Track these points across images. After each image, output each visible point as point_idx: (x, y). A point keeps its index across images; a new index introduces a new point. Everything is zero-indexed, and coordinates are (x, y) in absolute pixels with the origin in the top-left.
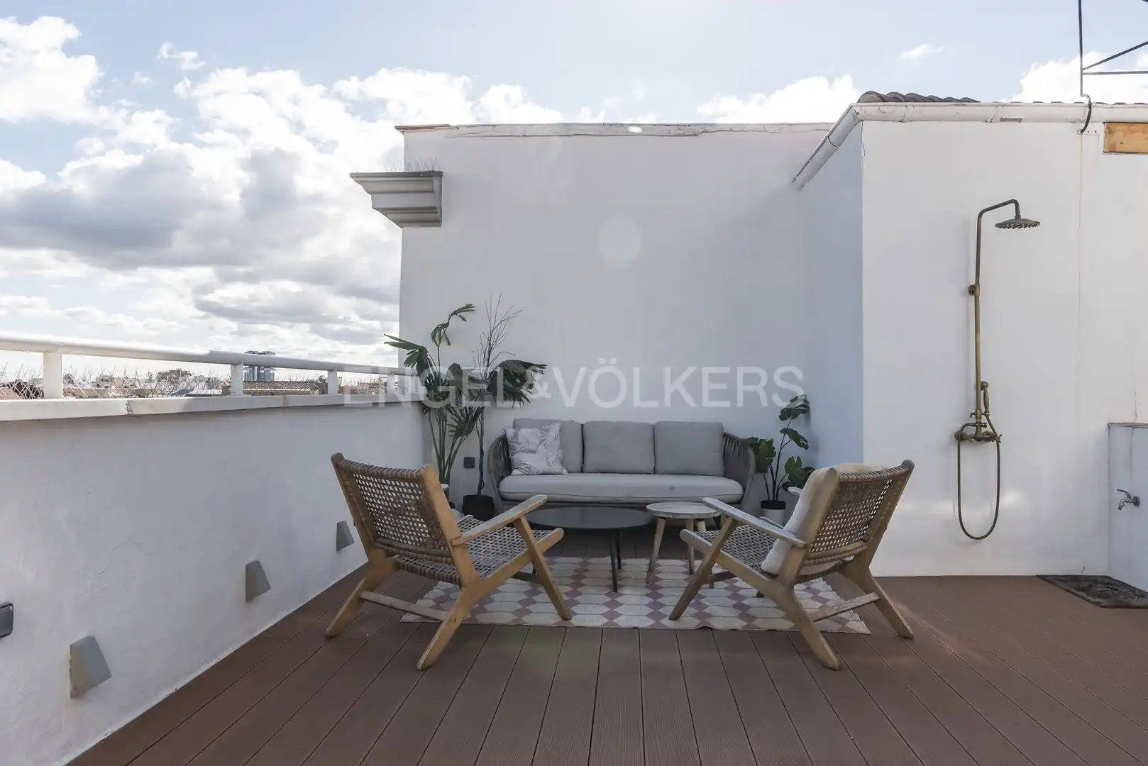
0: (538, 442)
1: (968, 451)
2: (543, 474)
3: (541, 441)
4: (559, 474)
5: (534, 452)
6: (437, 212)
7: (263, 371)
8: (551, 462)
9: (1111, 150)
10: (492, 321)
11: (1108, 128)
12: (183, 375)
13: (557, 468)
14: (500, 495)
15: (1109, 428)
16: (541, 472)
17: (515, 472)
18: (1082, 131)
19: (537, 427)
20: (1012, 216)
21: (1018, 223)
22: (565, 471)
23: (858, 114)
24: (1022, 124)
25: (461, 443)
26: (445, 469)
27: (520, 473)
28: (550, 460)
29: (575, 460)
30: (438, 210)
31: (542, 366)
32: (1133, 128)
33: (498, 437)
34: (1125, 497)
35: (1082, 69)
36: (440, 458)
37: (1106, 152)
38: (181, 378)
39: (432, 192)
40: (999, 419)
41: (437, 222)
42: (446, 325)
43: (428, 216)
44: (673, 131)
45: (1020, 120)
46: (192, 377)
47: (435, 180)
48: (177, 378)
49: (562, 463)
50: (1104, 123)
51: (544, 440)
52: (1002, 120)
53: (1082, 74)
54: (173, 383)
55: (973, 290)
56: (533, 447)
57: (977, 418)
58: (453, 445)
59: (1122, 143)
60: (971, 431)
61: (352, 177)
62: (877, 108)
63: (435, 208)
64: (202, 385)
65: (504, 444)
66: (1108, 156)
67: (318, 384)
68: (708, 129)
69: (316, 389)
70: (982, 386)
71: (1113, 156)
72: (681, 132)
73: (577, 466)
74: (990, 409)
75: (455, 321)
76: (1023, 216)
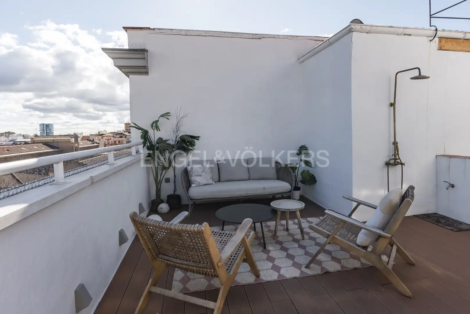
0: (202, 171)
1: (392, 170)
2: (205, 185)
3: (203, 171)
4: (211, 184)
5: (200, 176)
6: (146, 69)
7: (48, 131)
8: (208, 180)
9: (440, 49)
10: (178, 118)
11: (440, 40)
12: (11, 134)
13: (211, 181)
14: (190, 198)
15: (436, 157)
16: (204, 184)
17: (193, 185)
18: (431, 41)
19: (201, 164)
20: (417, 74)
21: (420, 77)
22: (214, 183)
23: (352, 28)
24: (411, 36)
25: (166, 172)
26: (158, 185)
27: (195, 185)
28: (208, 179)
29: (216, 177)
30: (147, 68)
31: (198, 137)
32: (448, 40)
33: (183, 169)
34: (449, 184)
35: (430, 15)
36: (156, 180)
37: (438, 50)
38: (10, 135)
39: (144, 59)
40: (403, 156)
41: (147, 73)
42: (158, 121)
43: (143, 70)
44: (251, 36)
45: (410, 35)
46: (16, 134)
47: (146, 53)
48: (9, 135)
49: (212, 179)
50: (438, 38)
51: (204, 170)
52: (405, 34)
53: (430, 17)
54: (7, 137)
55: (392, 105)
56: (200, 174)
57: (394, 156)
58: (161, 174)
59: (444, 46)
60: (392, 162)
61: (103, 50)
62: (360, 26)
63: (146, 67)
64: (22, 137)
65: (186, 172)
66: (439, 51)
67: (74, 136)
68: (265, 36)
69: (72, 138)
70: (395, 144)
71: (440, 51)
72: (253, 37)
73: (217, 180)
74: (399, 152)
75: (161, 119)
76: (422, 74)
